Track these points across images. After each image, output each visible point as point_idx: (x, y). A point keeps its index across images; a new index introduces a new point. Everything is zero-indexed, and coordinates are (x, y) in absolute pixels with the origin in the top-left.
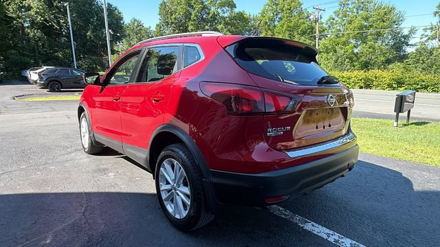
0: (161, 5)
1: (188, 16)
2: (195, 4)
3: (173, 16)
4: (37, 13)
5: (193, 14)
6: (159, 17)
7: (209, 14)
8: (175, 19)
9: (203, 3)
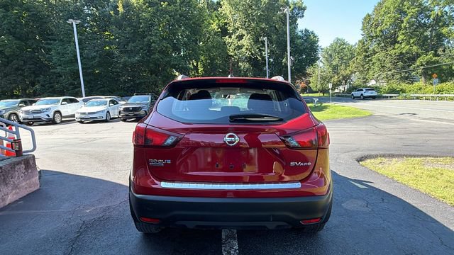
0: (365, 19)
1: (397, 24)
2: (408, 9)
3: (379, 29)
4: (247, 49)
5: (405, 22)
6: (362, 32)
7: (429, 17)
8: (381, 31)
9: (421, 4)
